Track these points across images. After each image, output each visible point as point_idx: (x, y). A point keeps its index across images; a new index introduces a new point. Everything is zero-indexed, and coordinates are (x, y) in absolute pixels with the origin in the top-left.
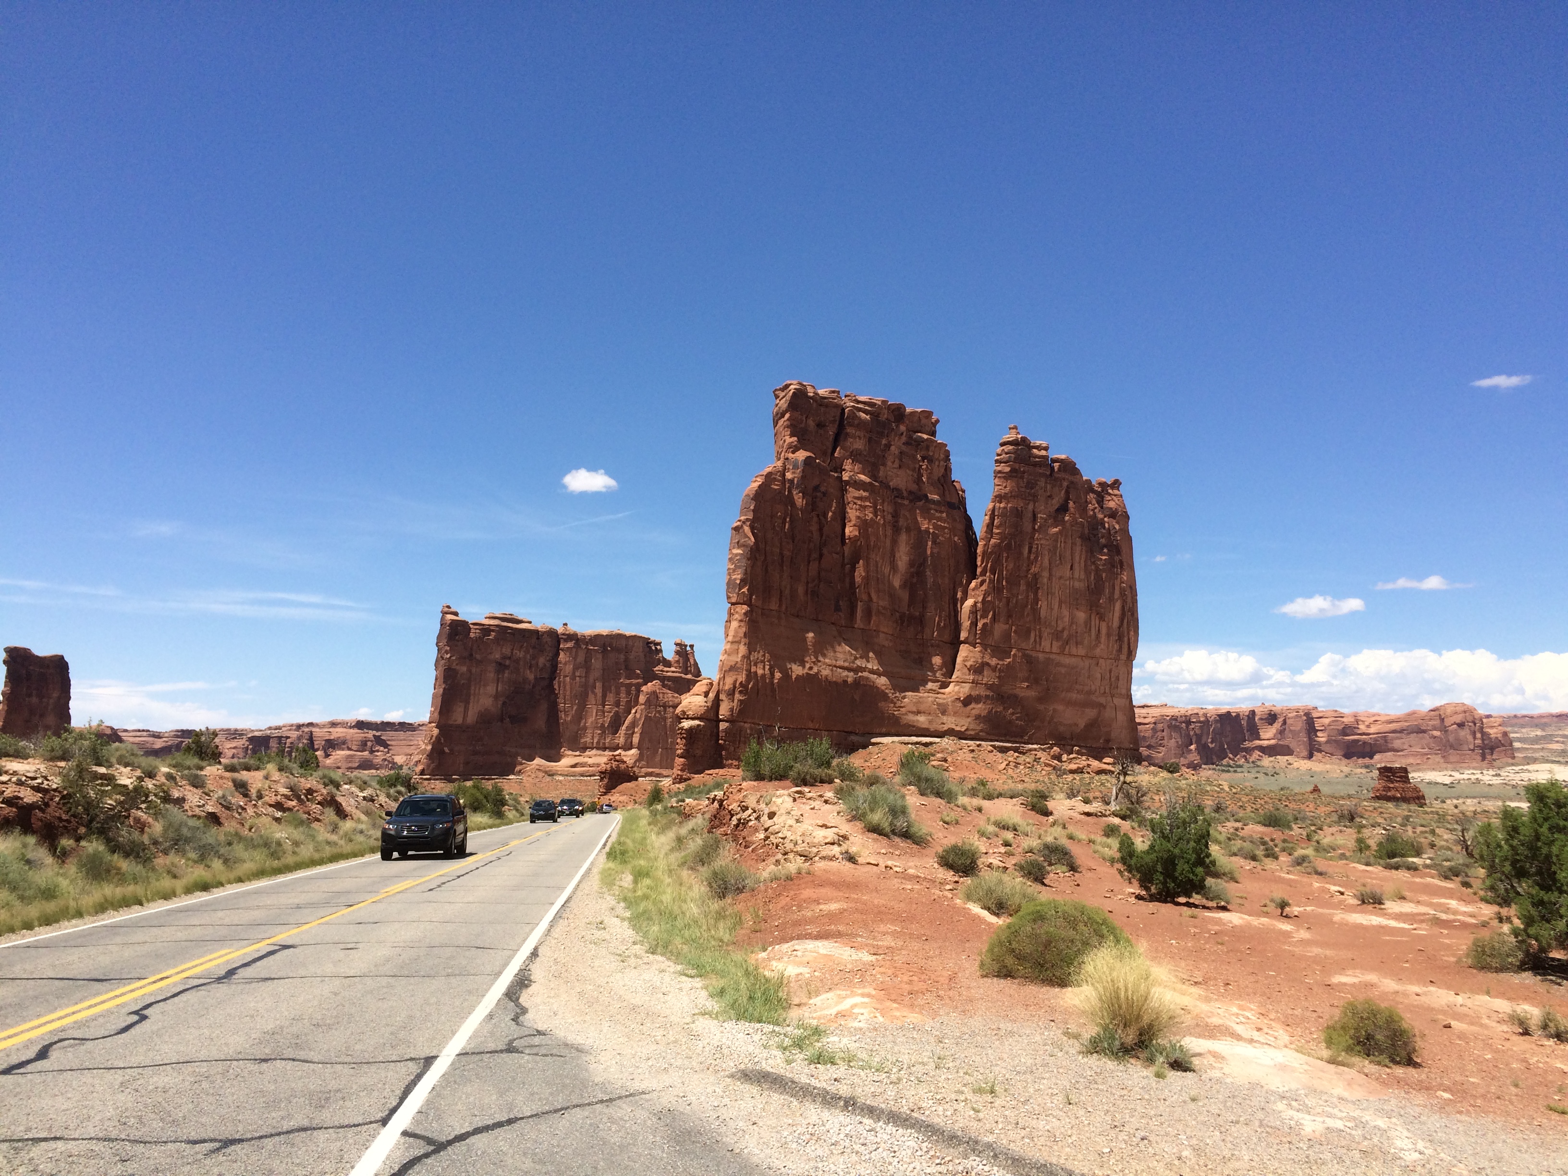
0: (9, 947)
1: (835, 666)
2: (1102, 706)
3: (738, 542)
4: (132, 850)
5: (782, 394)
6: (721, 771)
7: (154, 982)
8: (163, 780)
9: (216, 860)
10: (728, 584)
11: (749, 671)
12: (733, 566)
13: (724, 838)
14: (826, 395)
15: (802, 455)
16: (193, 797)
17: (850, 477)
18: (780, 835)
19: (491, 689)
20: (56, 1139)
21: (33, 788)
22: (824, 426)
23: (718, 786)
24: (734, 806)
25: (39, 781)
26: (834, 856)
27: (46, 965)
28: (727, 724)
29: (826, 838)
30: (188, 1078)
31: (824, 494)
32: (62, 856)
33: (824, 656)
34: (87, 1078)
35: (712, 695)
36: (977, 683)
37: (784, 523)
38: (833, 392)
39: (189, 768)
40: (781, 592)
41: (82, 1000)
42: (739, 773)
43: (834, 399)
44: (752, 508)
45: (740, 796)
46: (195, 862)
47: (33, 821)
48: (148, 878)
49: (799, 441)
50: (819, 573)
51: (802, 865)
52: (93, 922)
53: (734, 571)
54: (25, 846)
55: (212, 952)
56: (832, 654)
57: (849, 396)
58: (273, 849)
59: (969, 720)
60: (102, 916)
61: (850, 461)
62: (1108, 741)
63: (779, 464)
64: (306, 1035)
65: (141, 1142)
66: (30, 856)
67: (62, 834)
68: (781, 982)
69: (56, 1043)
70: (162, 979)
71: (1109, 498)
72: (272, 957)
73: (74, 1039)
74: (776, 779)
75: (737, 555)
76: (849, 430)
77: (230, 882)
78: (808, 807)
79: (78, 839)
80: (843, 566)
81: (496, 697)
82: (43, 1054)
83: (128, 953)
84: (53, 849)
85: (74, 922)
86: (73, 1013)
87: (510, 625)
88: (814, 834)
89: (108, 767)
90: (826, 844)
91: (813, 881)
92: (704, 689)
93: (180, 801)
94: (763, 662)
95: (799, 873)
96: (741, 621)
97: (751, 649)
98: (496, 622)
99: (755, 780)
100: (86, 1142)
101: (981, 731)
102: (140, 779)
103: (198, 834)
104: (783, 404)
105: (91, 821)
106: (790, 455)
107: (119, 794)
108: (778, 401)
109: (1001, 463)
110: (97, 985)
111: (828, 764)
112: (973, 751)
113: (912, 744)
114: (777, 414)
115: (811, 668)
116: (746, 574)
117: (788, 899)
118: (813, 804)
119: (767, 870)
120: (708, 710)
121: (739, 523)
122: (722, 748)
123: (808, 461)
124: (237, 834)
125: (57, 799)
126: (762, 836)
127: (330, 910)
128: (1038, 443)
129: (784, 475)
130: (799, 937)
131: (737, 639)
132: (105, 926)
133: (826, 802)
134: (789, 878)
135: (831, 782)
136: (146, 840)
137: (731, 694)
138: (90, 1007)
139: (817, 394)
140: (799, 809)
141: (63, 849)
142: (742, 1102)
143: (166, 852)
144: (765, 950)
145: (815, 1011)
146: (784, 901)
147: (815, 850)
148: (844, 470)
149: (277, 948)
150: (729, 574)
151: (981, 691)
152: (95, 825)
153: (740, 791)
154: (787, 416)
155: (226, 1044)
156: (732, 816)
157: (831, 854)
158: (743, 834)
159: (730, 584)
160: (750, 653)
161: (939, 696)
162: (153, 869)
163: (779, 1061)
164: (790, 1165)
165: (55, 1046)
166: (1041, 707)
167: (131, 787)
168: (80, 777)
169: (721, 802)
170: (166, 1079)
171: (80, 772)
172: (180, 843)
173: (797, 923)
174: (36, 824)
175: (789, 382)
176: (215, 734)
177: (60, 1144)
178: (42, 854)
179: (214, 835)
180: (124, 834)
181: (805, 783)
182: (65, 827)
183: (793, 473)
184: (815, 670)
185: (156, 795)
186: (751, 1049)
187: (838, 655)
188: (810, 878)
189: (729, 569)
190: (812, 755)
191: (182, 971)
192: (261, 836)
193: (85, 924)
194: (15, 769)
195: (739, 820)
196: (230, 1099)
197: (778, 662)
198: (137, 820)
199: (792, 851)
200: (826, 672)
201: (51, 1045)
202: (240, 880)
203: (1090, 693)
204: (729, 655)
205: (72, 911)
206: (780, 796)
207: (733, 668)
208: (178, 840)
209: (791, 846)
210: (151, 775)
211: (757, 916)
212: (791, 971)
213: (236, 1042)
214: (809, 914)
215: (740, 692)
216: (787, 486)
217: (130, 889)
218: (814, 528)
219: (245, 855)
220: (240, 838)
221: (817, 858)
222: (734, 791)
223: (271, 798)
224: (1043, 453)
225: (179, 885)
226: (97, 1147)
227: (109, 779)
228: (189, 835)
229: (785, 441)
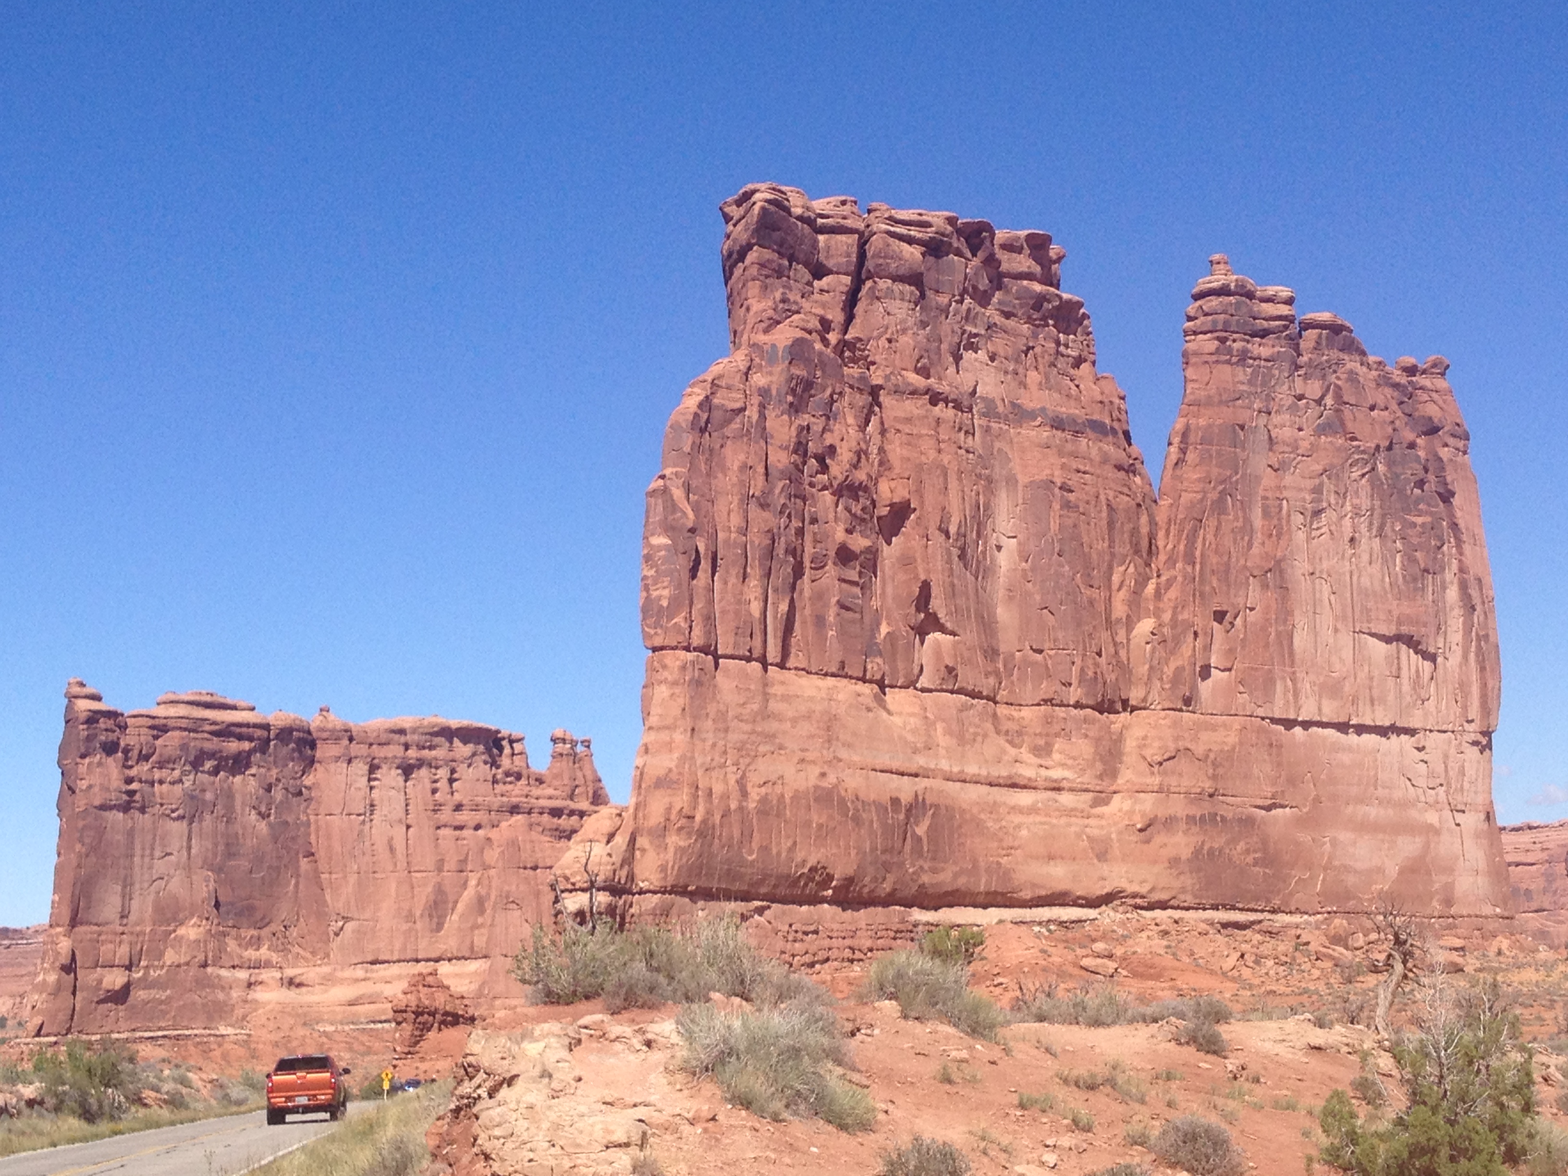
1: (874, 769)
2: (1432, 831)
3: (661, 522)
10: (646, 610)
11: (694, 787)
12: (652, 572)
15: (783, 336)
17: (886, 377)
22: (827, 273)
35: (621, 839)
36: (1169, 792)
38: (844, 203)
43: (847, 218)
44: (686, 449)
49: (775, 308)
53: (655, 581)
56: (866, 745)
57: (874, 211)
59: (1156, 869)
62: (1448, 902)
63: (739, 356)
71: (1425, 397)
75: (659, 548)
76: (879, 280)
87: (210, 715)
92: (608, 826)
94: (723, 766)
96: (674, 685)
97: (695, 739)
98: (182, 711)
101: (1183, 890)
104: (741, 233)
106: (761, 338)
108: (730, 227)
109: (1195, 333)
112: (1166, 933)
113: (1040, 923)
114: (730, 255)
115: (823, 775)
116: (679, 585)
120: (614, 871)
121: (659, 483)
123: (795, 349)
128: (1271, 290)
129: (749, 379)
131: (669, 721)
137: (660, 834)
139: (810, 209)
148: (871, 363)
150: (646, 588)
151: (1178, 807)
154: (750, 257)
159: (649, 608)
160: (695, 749)
161: (1091, 822)
166: (1305, 837)
175: (750, 187)
183: (769, 373)
184: (832, 779)
187: (878, 746)
189: (645, 579)
200: (855, 782)
203: (1405, 804)
204: (653, 754)
207: (661, 783)
215: (680, 830)
216: (755, 400)
224: (1284, 310)
229: (748, 309)
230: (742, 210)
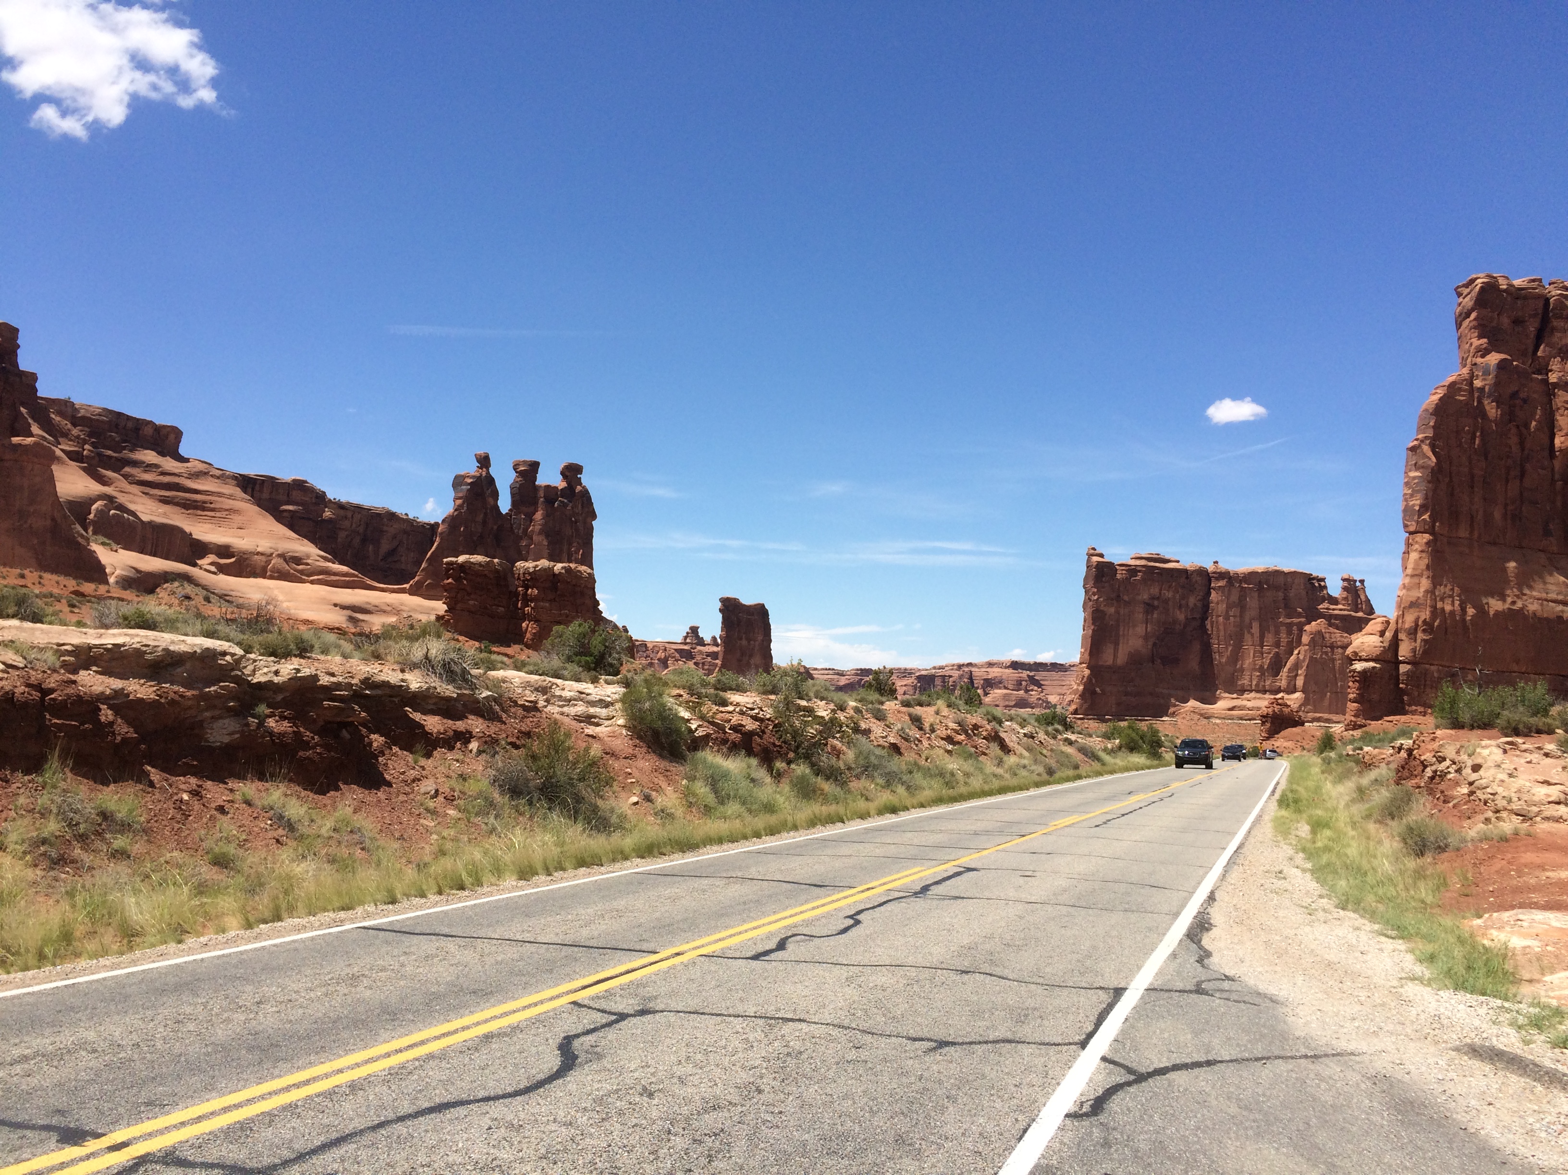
0: (745, 852)
1: (1546, 600)
3: (1415, 464)
4: (832, 774)
5: (1467, 291)
6: (1403, 718)
7: (863, 891)
8: (852, 712)
9: (900, 786)
10: (1405, 511)
11: (1434, 608)
12: (1410, 491)
13: (1417, 790)
14: (1525, 285)
15: (1494, 358)
16: (878, 729)
17: (1559, 378)
18: (1489, 790)
19: (1140, 630)
20: (800, 1020)
21: (752, 717)
22: (1523, 322)
23: (1405, 733)
24: (1428, 756)
25: (756, 711)
26: (1561, 817)
27: (774, 868)
28: (1409, 667)
29: (1549, 796)
30: (901, 980)
31: (1525, 401)
32: (778, 776)
33: (1531, 588)
34: (819, 970)
35: (1389, 635)
37: (1473, 438)
38: (1534, 281)
39: (872, 703)
40: (1472, 517)
41: (807, 901)
42: (1429, 721)
43: (1535, 289)
44: (1432, 424)
45: (1435, 745)
46: (883, 787)
47: (753, 745)
48: (846, 799)
49: (1489, 343)
50: (1521, 494)
51: (1519, 825)
52: (807, 835)
53: (1412, 495)
54: (749, 767)
55: (907, 868)
56: (1541, 586)
57: (1553, 283)
58: (948, 779)
60: (813, 830)
61: (1559, 359)
63: (1465, 371)
64: (998, 953)
65: (869, 1033)
66: (754, 775)
67: (776, 758)
68: (1505, 954)
69: (790, 937)
70: (868, 889)
72: (959, 878)
73: (804, 935)
74: (1479, 727)
75: (1414, 478)
76: (1555, 323)
77: (914, 807)
78: (1523, 761)
79: (789, 763)
80: (1553, 481)
81: (1146, 638)
82: (781, 945)
83: (838, 864)
84: (770, 769)
85: (792, 833)
86: (801, 912)
87: (1157, 565)
88: (1533, 791)
89: (809, 700)
90: (1550, 803)
91: (1535, 845)
92: (1379, 627)
93: (867, 732)
94: (1451, 596)
95: (1516, 833)
96: (1422, 551)
97: (1436, 582)
98: (1143, 562)
99: (1452, 729)
100: (824, 1026)
102: (833, 711)
103: (885, 763)
104: (1468, 302)
105: (798, 747)
106: (1479, 360)
107: (818, 724)
108: (1461, 299)
110: (817, 890)
111: (1546, 713)
114: (1460, 315)
115: (1514, 603)
116: (1426, 498)
117: (1504, 862)
118: (1529, 757)
119: (1475, 829)
120: (1385, 651)
121: (1416, 443)
122: (1403, 692)
123: (1502, 366)
124: (916, 764)
125: (771, 727)
126: (1465, 790)
127: (1004, 839)
129: (1471, 384)
130: (1522, 906)
131: (1417, 573)
132: (817, 839)
133: (1547, 755)
134: (1504, 839)
135: (1550, 732)
136: (841, 764)
137: (1412, 633)
138: (814, 908)
139: (1513, 286)
140: (1511, 762)
141: (778, 770)
142: (1472, 1079)
143: (858, 777)
144: (1480, 917)
145: (1552, 990)
146: (1498, 864)
147: (1535, 809)
148: (1551, 371)
149: (963, 869)
150: (1406, 500)
152: (801, 751)
153: (1434, 739)
154: (1473, 315)
155: (930, 954)
156: (1425, 767)
157: (1556, 814)
158: (1441, 787)
159: (1407, 511)
160: (1435, 587)
162: (849, 791)
163: (1513, 1040)
164: (1539, 1155)
165: (790, 940)
167: (827, 718)
168: (787, 709)
169: (1410, 752)
170: (882, 978)
171: (787, 704)
172: (870, 769)
173: (1517, 890)
174: (757, 749)
175: (1474, 276)
176: (891, 672)
177: (804, 1025)
178: (762, 774)
179: (896, 764)
180: (825, 760)
181: (1517, 733)
182: (779, 752)
183: (1484, 380)
184: (1519, 604)
185: (847, 726)
186: (1477, 1023)
187: (1550, 587)
188: (1531, 841)
189: (1405, 494)
190: (1523, 701)
191: (884, 884)
192: (937, 767)
193: (801, 836)
194: (738, 701)
195: (1435, 772)
196: (939, 1004)
197: (1469, 595)
198: (834, 748)
199: (1506, 809)
200: (1533, 607)
201: (787, 938)
202: (922, 806)
204: (1408, 590)
205: (790, 825)
206: (1486, 747)
207: (1414, 604)
208: (867, 767)
209: (1504, 803)
210: (842, 708)
211: (1467, 879)
212: (1517, 942)
213: (938, 953)
214: (1533, 881)
215: (1424, 631)
216: (1476, 395)
217: (833, 808)
218: (1513, 440)
219: (924, 783)
220: (919, 768)
221: (1538, 819)
222: (1427, 739)
223: (943, 733)
225: (872, 806)
226: (835, 1032)
227: (810, 711)
228: (876, 762)
229: (1471, 344)
230: (1468, 290)
